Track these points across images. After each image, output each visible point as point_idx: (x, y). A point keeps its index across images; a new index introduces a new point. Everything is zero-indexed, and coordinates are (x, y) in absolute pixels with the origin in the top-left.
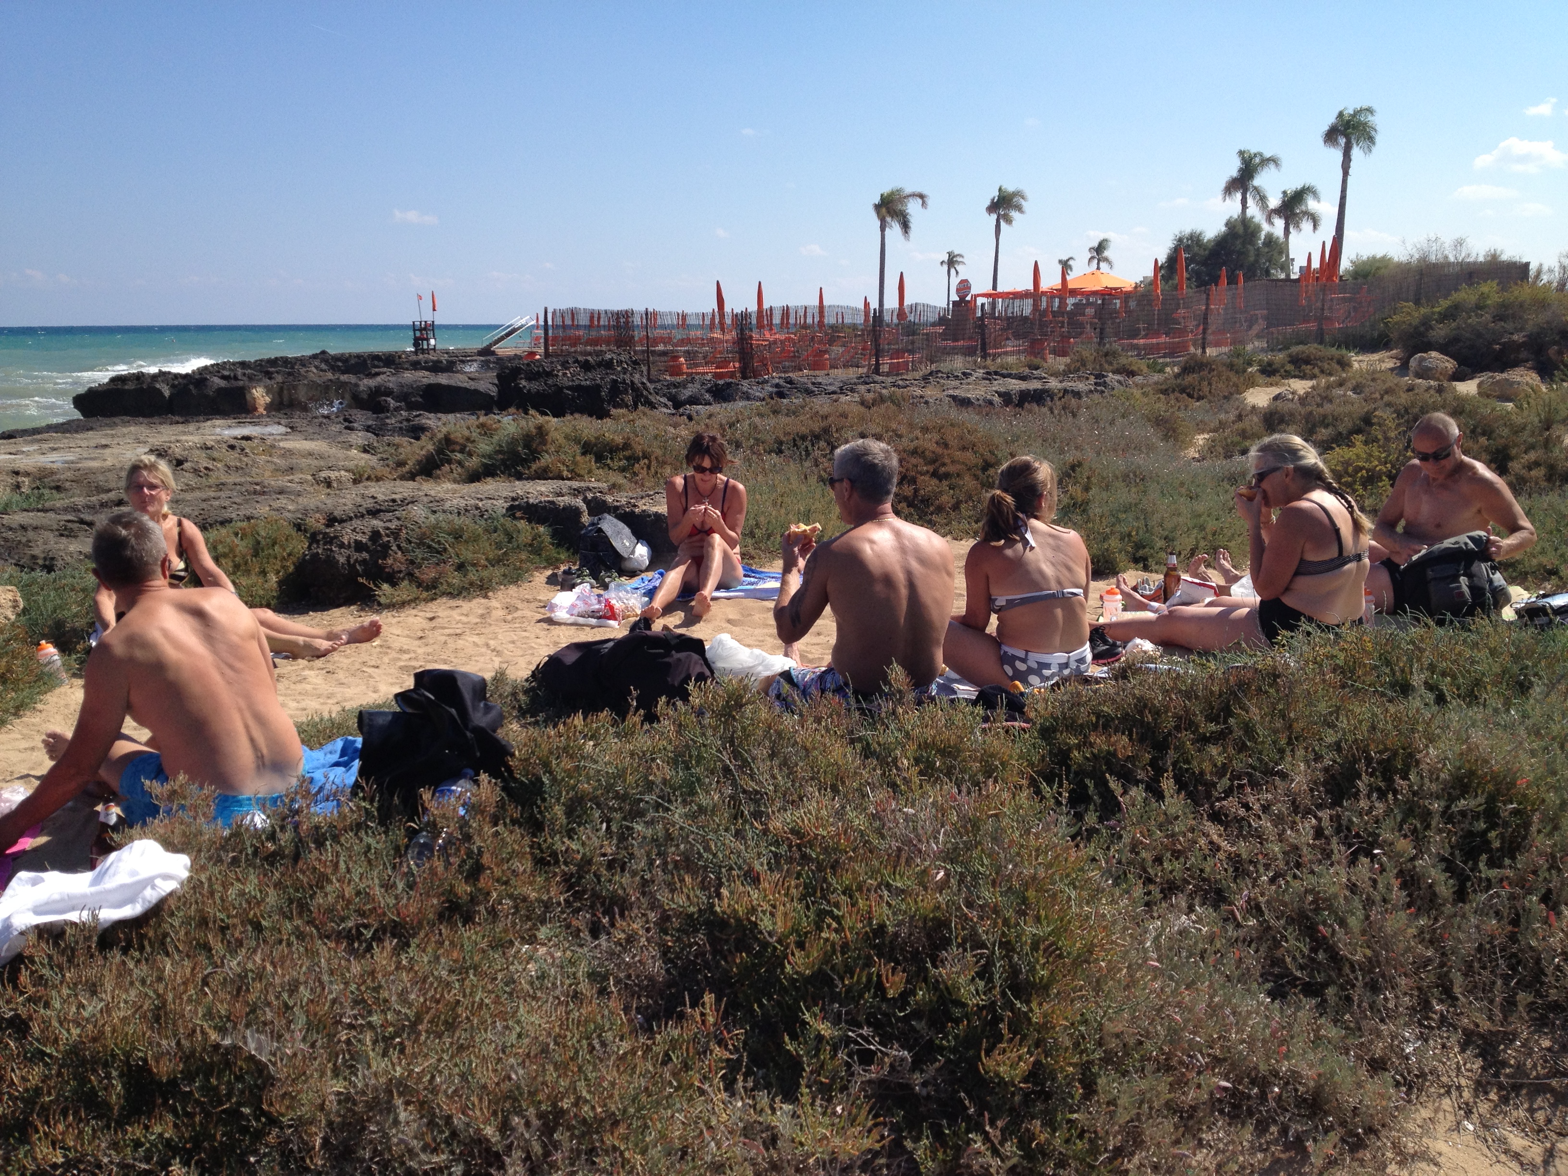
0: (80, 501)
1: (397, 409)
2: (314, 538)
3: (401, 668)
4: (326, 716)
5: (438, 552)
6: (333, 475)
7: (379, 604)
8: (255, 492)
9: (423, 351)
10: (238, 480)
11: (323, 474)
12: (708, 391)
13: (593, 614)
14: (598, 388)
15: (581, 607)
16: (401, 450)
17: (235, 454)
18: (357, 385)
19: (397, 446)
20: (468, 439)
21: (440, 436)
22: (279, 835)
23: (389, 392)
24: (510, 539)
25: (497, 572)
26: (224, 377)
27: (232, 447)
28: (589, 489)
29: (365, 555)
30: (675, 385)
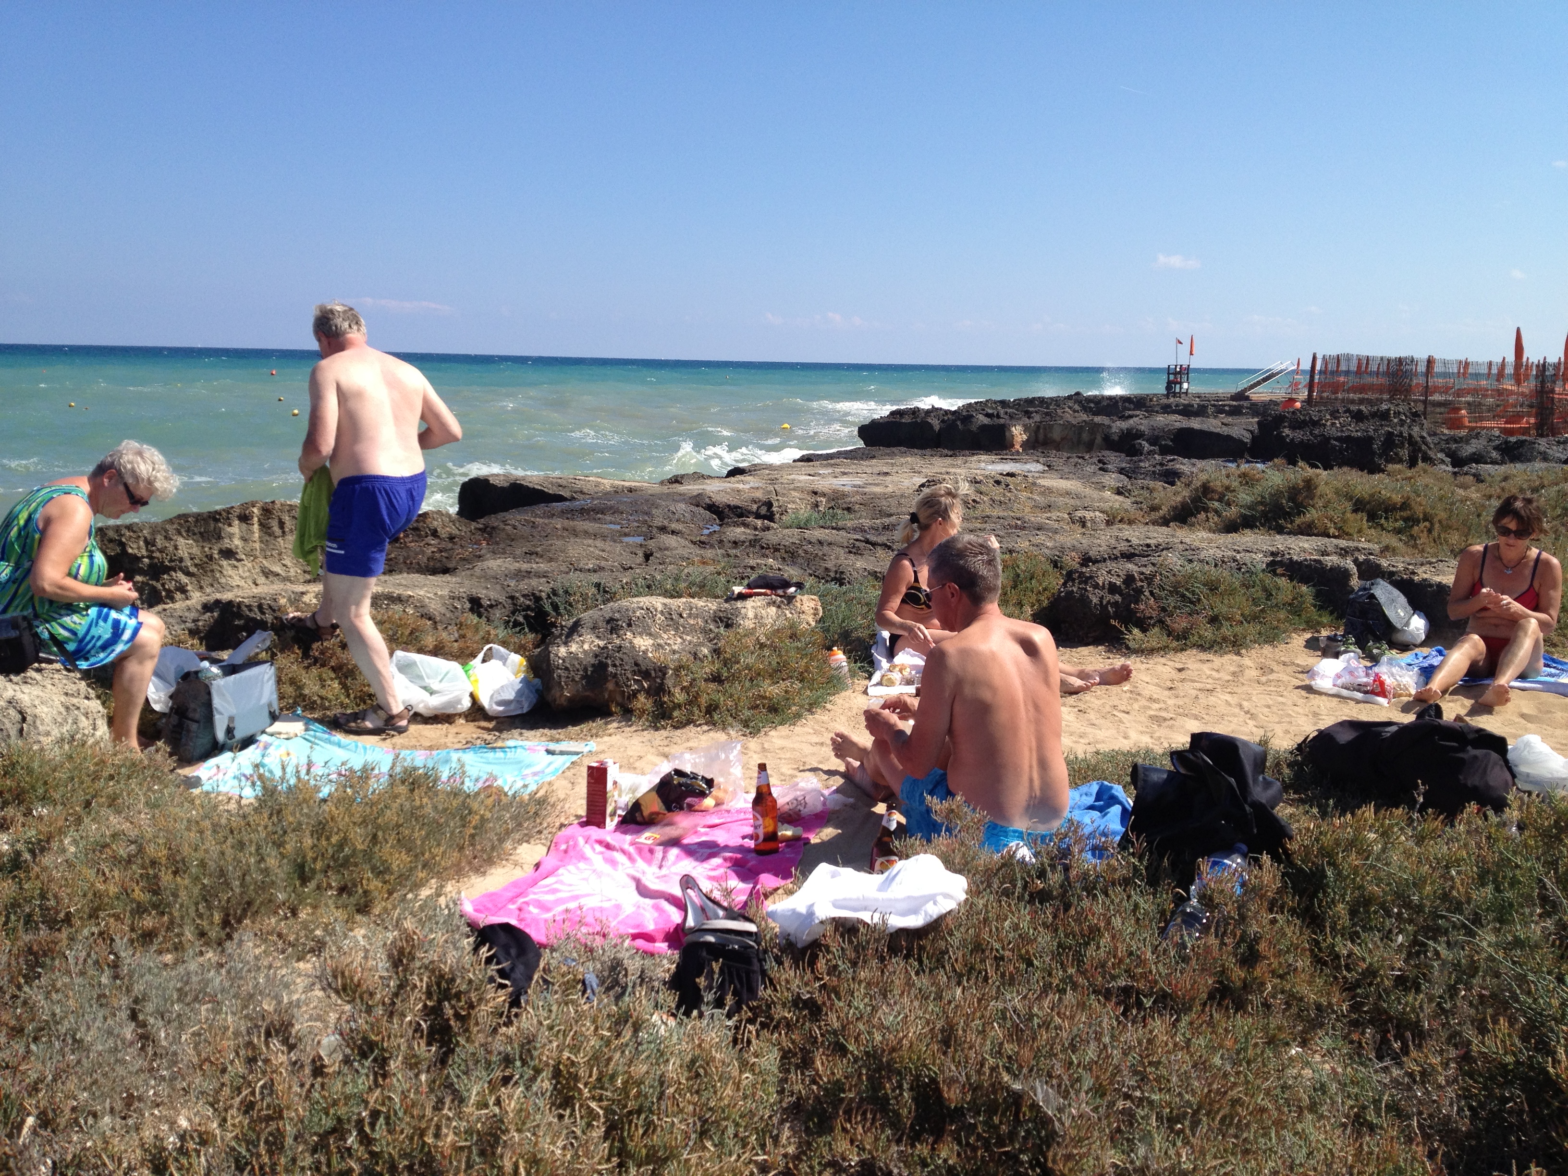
0: (866, 522)
1: (1150, 453)
2: (1069, 577)
3: (1151, 717)
4: (1081, 756)
5: (1192, 602)
6: (1088, 515)
7: (1128, 648)
8: (1016, 527)
9: (1175, 395)
10: (1001, 514)
11: (1079, 514)
12: (1496, 448)
13: (1359, 688)
14: (1370, 440)
15: (1346, 679)
16: (1155, 494)
17: (1000, 489)
18: (1109, 427)
19: (1151, 491)
20: (1227, 488)
21: (1197, 483)
22: (1049, 874)
23: (1140, 435)
24: (1269, 596)
25: (1252, 629)
26: (988, 415)
27: (998, 482)
28: (1357, 549)
29: (1118, 598)
30: (1456, 440)
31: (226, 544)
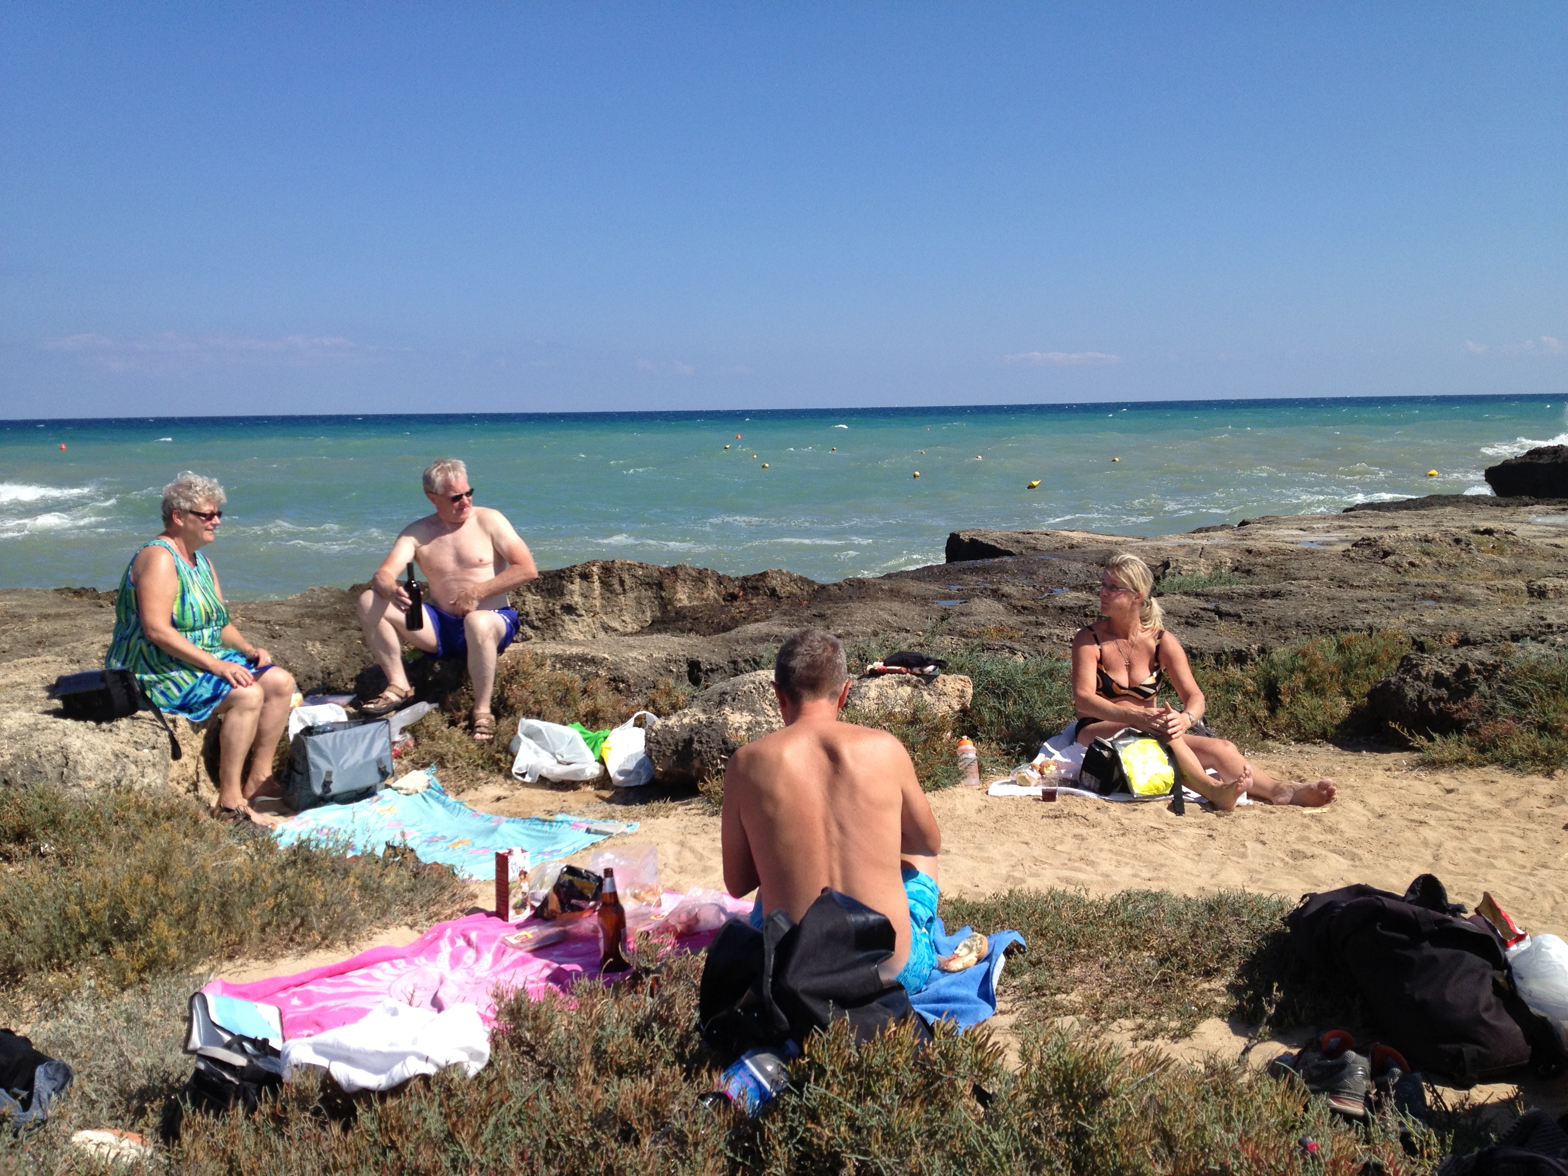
27: (1458, 541)
31: (567, 600)
